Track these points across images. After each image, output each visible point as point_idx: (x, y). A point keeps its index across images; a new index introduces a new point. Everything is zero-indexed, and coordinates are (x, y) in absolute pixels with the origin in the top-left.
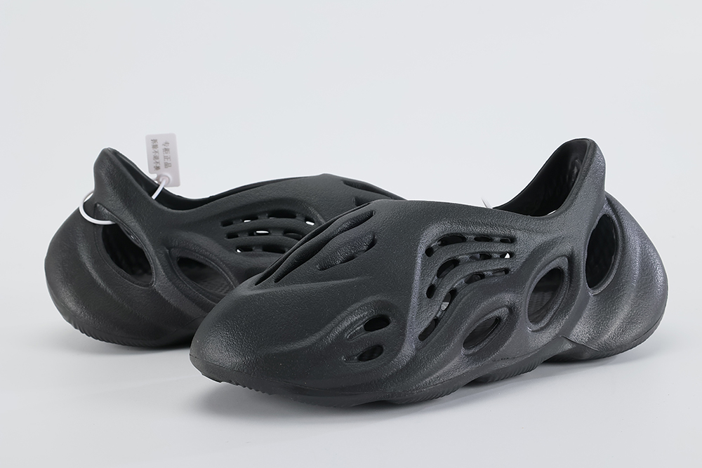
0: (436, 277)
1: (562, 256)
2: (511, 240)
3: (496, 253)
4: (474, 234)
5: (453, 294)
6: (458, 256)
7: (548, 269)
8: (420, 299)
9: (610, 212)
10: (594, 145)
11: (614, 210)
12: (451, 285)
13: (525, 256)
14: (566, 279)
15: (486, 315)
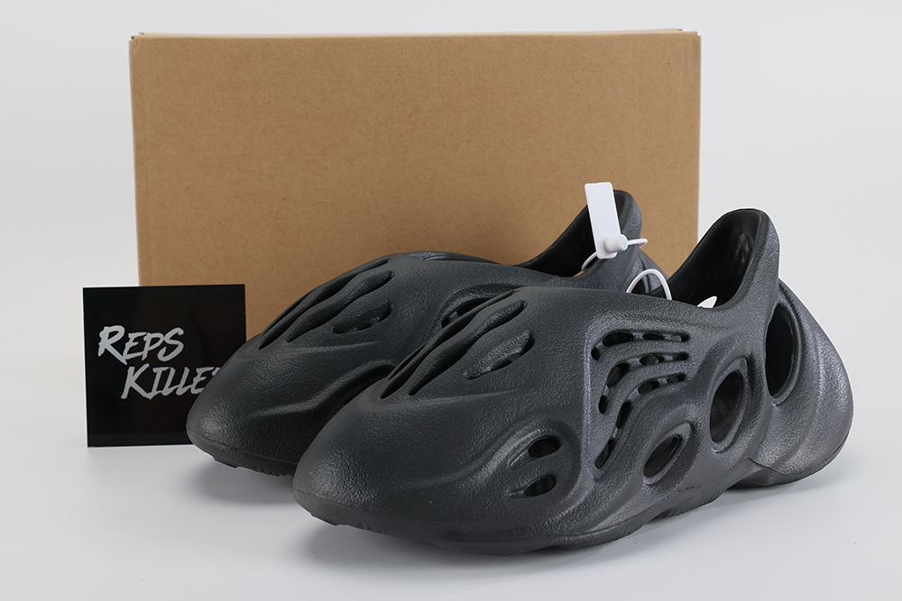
0: (607, 387)
1: (740, 357)
2: (685, 338)
3: (668, 354)
4: (642, 331)
5: (627, 408)
6: (628, 359)
7: (726, 373)
8: (594, 416)
9: (785, 302)
10: (766, 218)
11: (788, 298)
12: (625, 396)
13: (701, 358)
14: (747, 386)
15: (666, 433)
